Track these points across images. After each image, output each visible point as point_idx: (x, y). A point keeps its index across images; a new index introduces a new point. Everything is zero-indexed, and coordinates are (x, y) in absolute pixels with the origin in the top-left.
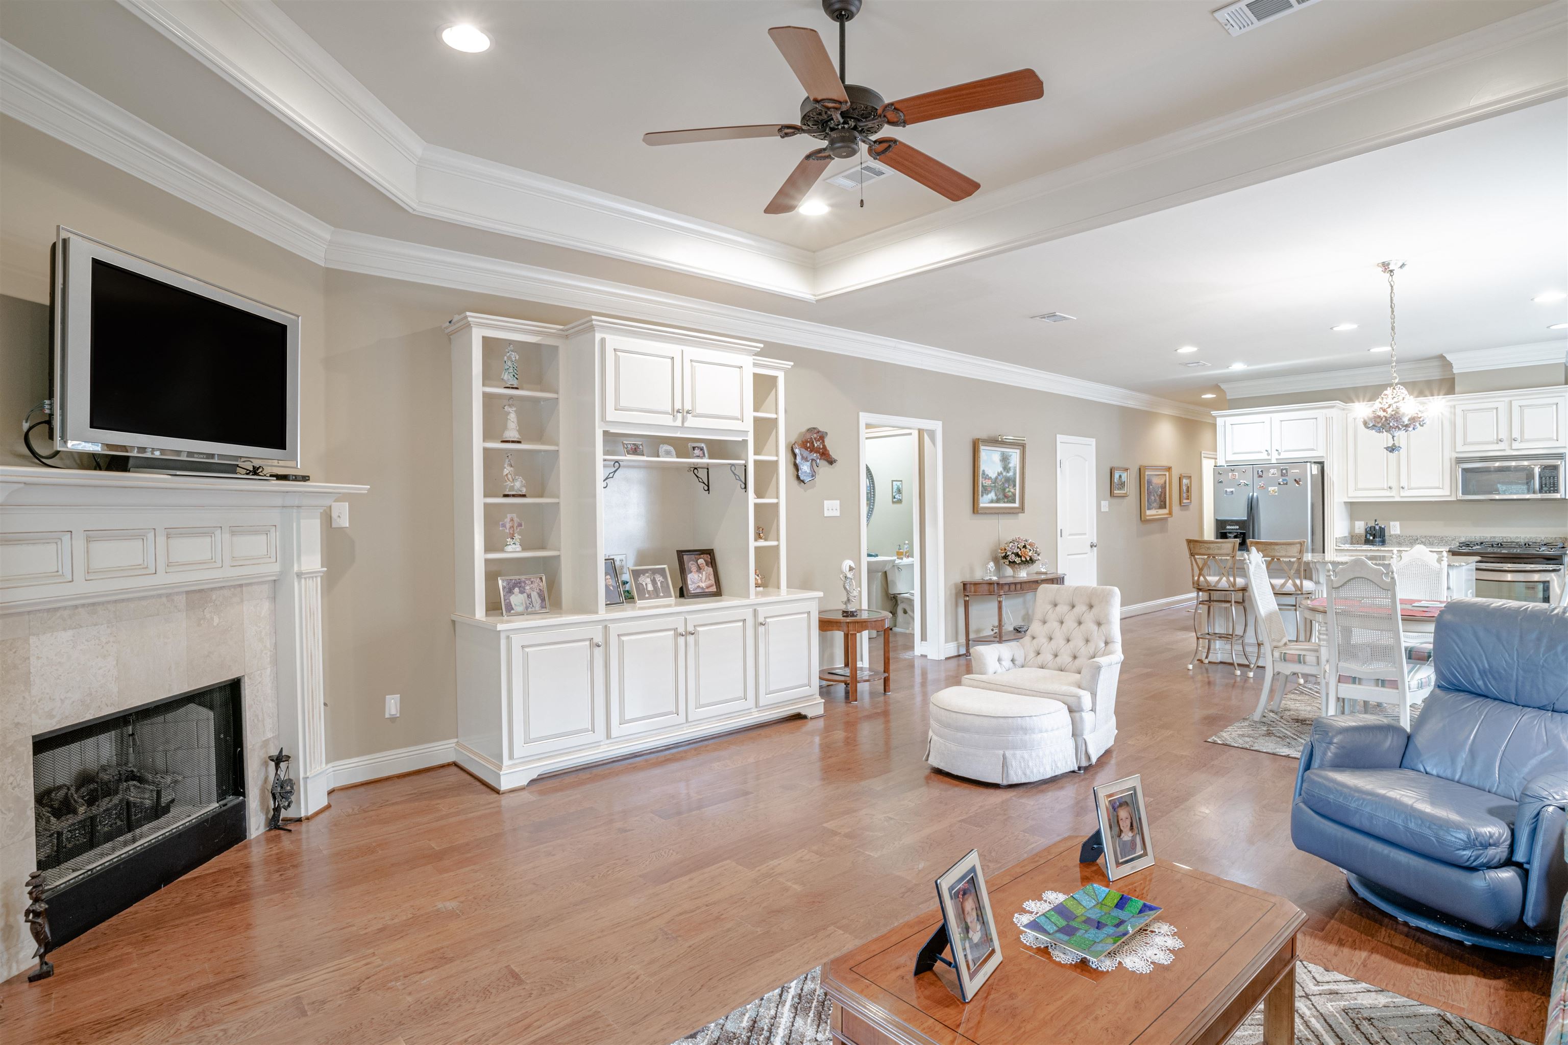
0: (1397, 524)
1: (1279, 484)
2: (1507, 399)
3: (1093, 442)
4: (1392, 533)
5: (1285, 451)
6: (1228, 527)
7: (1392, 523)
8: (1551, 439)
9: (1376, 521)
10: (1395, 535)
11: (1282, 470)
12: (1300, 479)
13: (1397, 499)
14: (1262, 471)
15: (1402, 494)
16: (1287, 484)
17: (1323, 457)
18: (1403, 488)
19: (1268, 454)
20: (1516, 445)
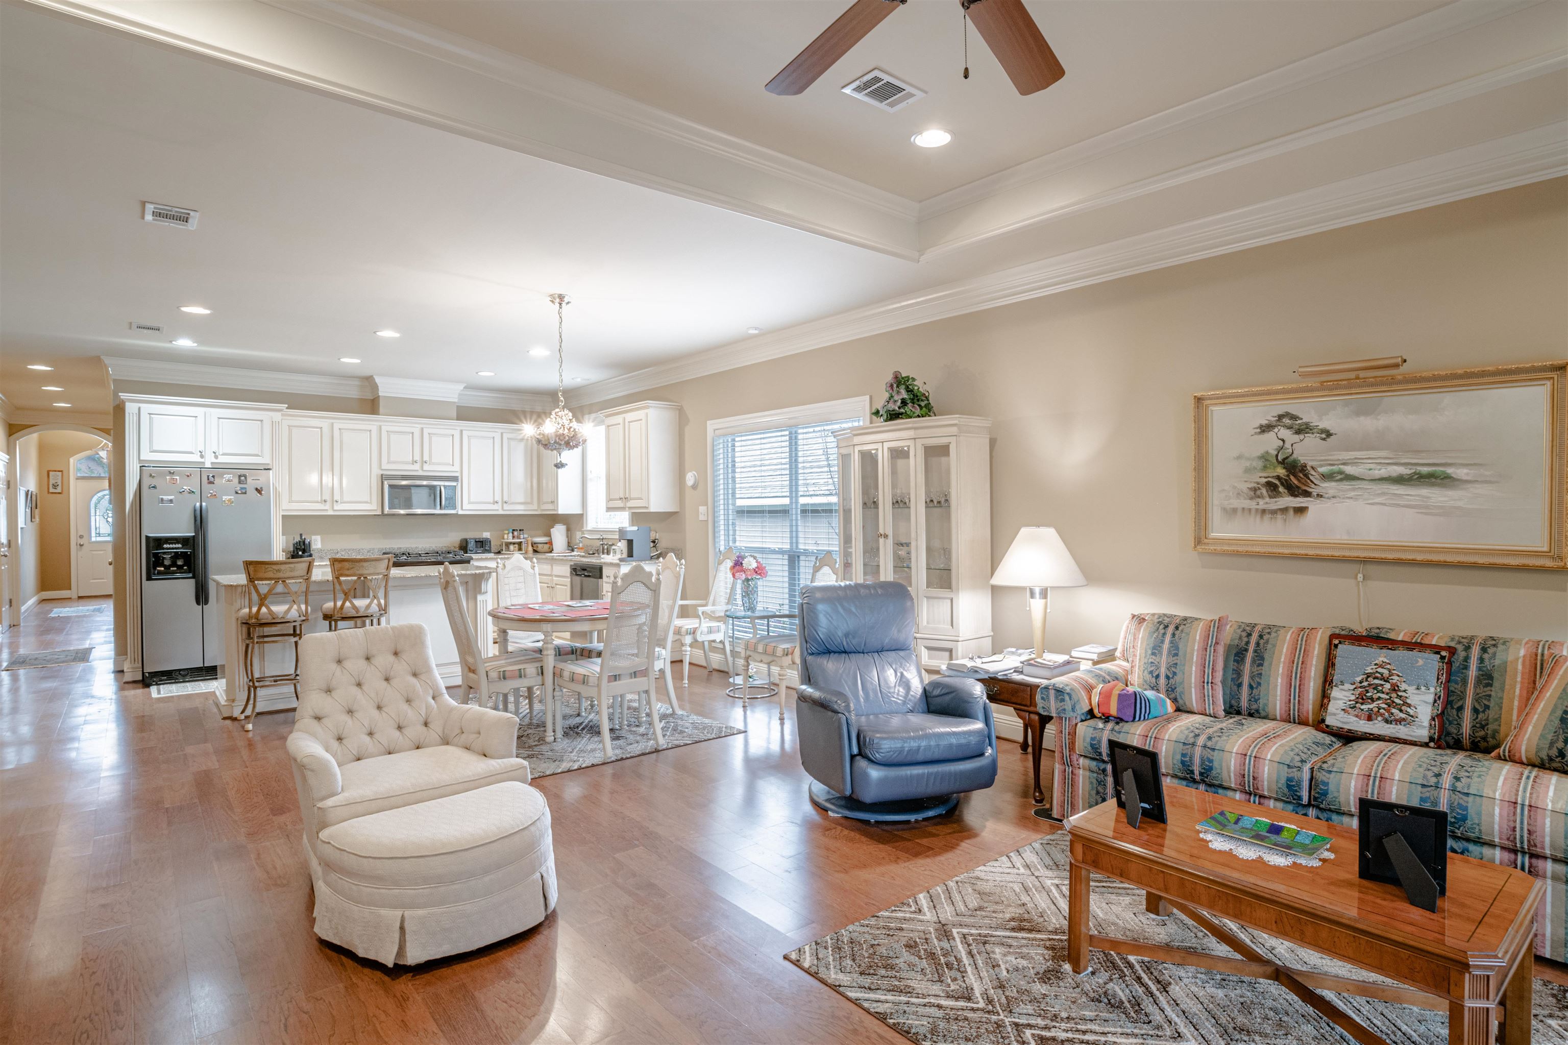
0: (318, 538)
1: (237, 493)
2: (420, 427)
4: (315, 547)
5: (225, 454)
6: (165, 546)
7: (313, 537)
8: (449, 464)
9: (301, 535)
10: (318, 549)
11: (240, 476)
12: (261, 488)
13: (330, 513)
14: (212, 476)
15: (333, 508)
16: (245, 493)
18: (337, 502)
19: (202, 456)
20: (426, 467)
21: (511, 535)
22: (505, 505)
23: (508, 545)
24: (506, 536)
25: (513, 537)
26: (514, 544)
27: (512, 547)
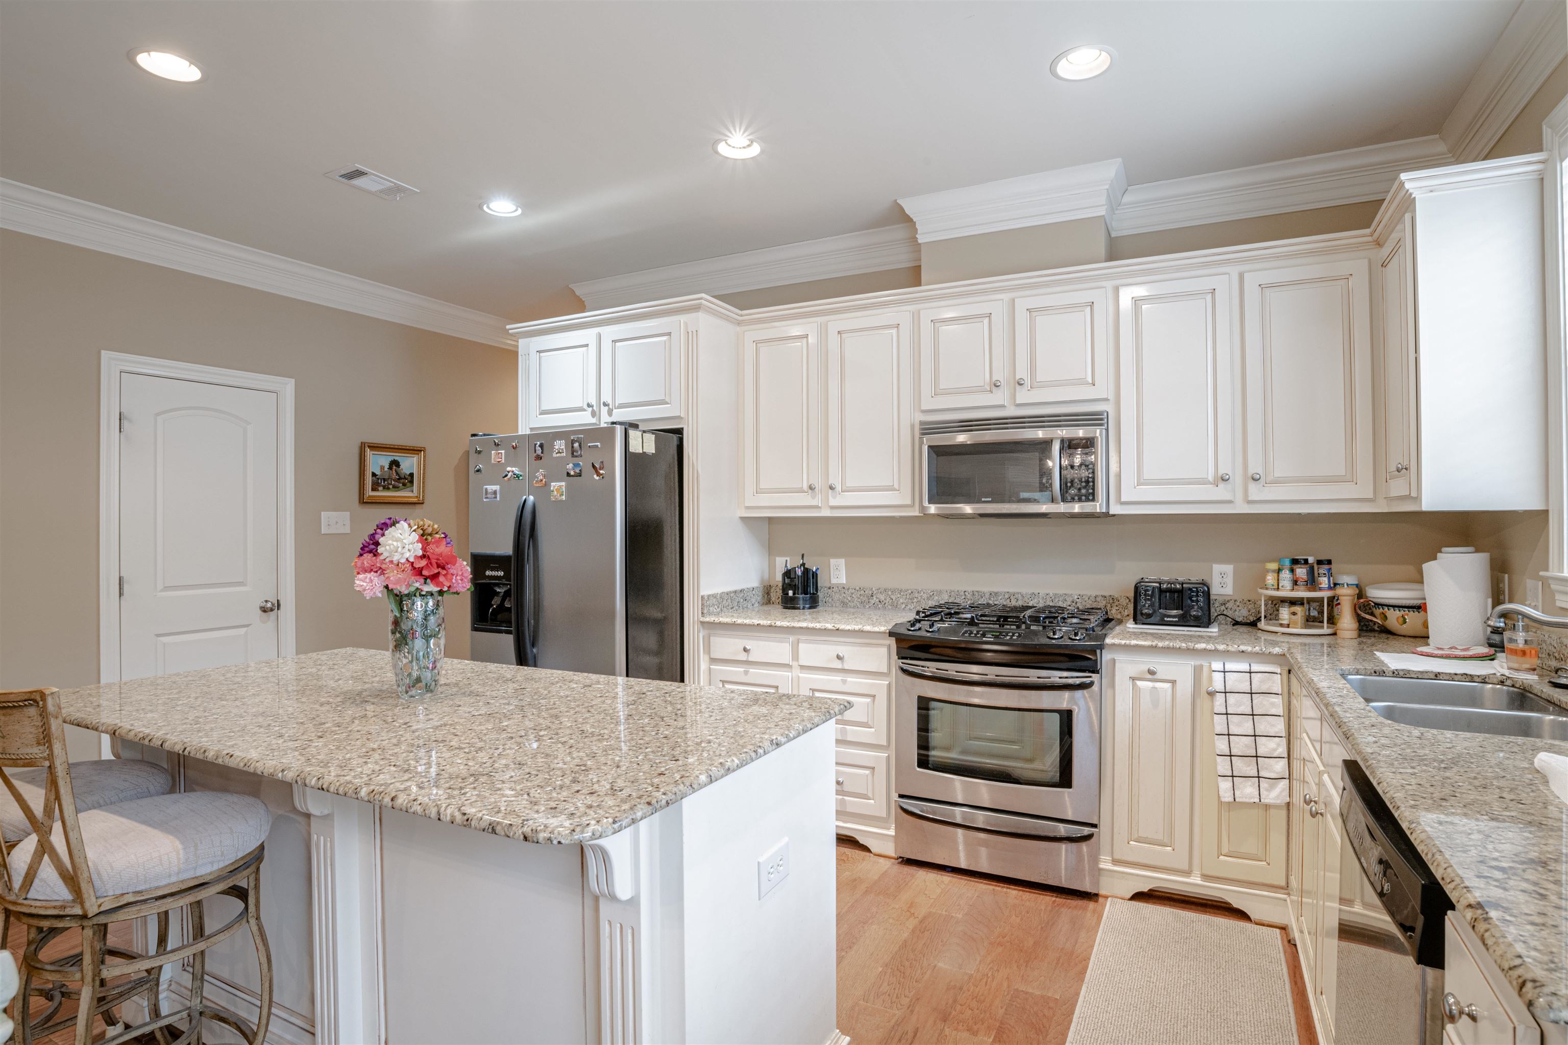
0: (842, 562)
1: (568, 474)
2: (1006, 297)
3: (288, 387)
4: (834, 581)
5: (621, 406)
6: (488, 573)
7: (833, 562)
8: (1081, 382)
9: (796, 557)
10: (834, 586)
11: (573, 442)
12: (601, 463)
13: (824, 512)
14: (541, 446)
15: (833, 502)
16: (580, 475)
17: (679, 418)
18: (831, 488)
19: (593, 414)
20: (1023, 396)
21: (1286, 575)
22: (1252, 486)
23: (1277, 603)
24: (1270, 579)
25: (1295, 582)
26: (1293, 602)
27: (1285, 613)
